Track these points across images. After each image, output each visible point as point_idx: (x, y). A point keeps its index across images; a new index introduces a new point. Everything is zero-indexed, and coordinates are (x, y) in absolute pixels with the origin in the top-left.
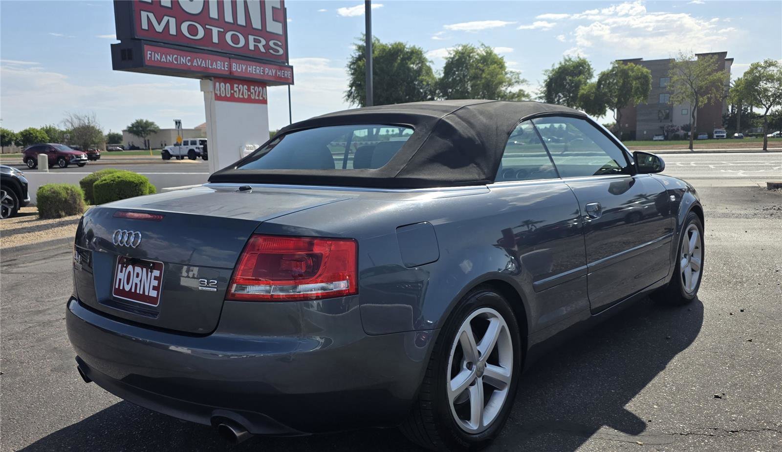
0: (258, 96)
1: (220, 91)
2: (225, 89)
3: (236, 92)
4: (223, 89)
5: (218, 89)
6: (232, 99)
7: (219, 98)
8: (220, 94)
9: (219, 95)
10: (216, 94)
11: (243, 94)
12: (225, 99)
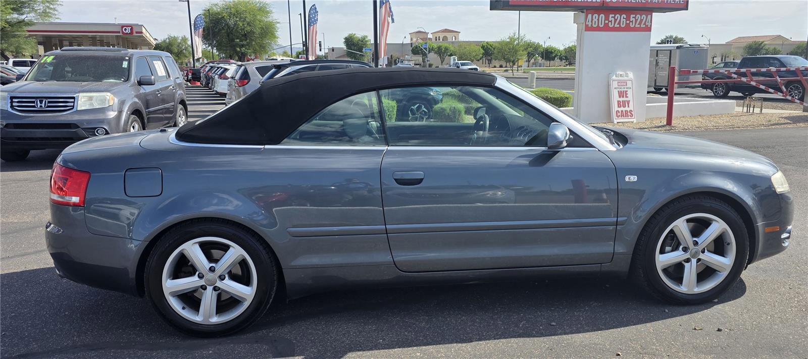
0: (640, 24)
1: (592, 22)
2: (598, 20)
3: (611, 21)
4: (595, 20)
5: (590, 21)
6: (606, 28)
7: (588, 29)
8: (592, 25)
9: (590, 26)
10: (587, 26)
11: (619, 23)
12: (598, 29)
